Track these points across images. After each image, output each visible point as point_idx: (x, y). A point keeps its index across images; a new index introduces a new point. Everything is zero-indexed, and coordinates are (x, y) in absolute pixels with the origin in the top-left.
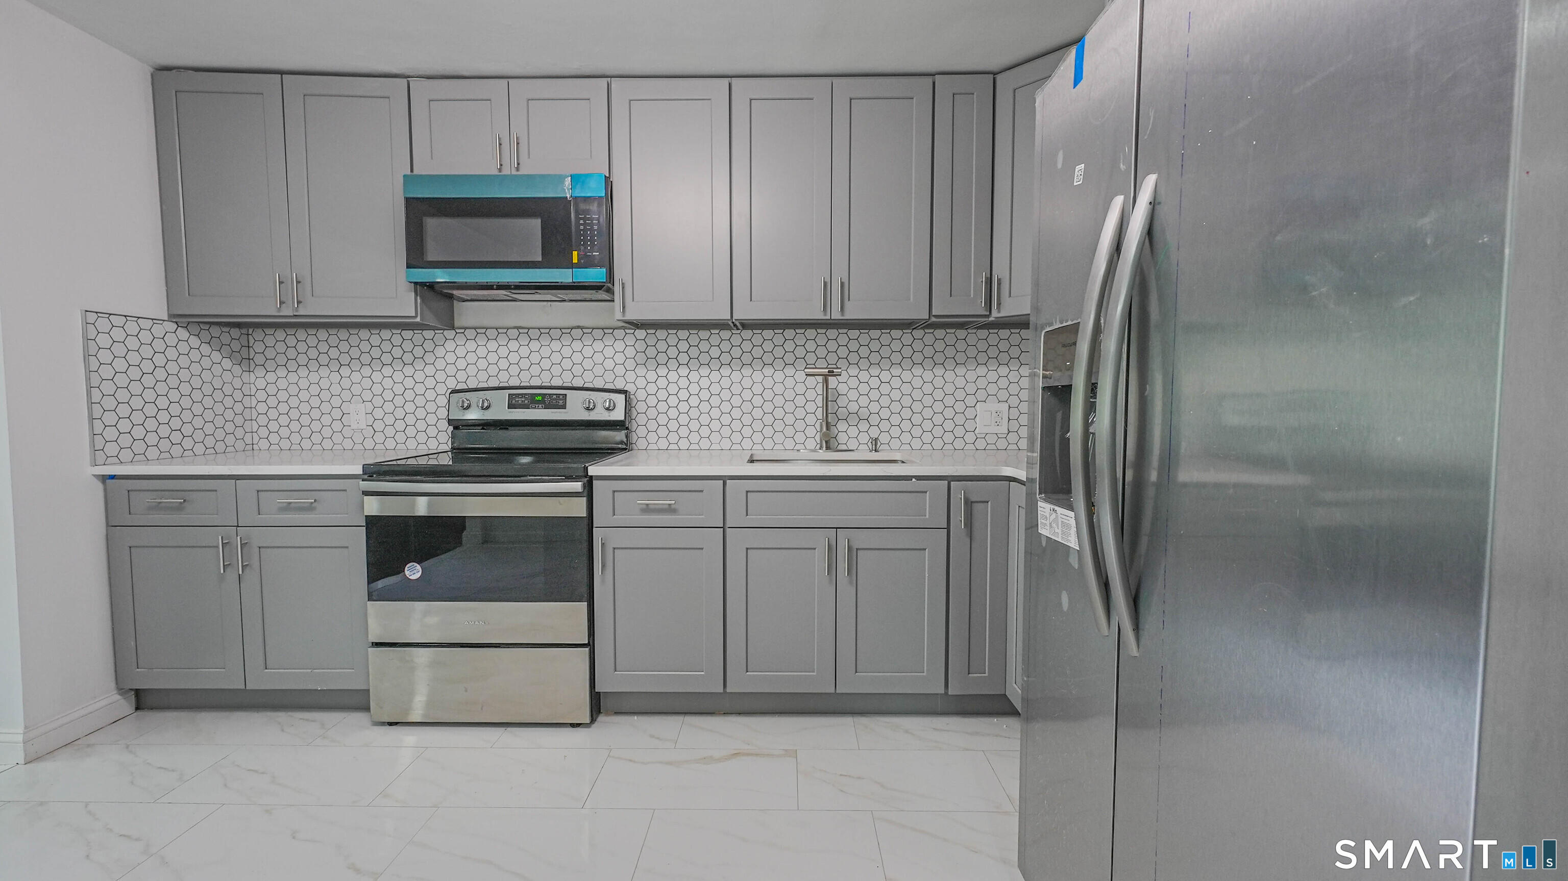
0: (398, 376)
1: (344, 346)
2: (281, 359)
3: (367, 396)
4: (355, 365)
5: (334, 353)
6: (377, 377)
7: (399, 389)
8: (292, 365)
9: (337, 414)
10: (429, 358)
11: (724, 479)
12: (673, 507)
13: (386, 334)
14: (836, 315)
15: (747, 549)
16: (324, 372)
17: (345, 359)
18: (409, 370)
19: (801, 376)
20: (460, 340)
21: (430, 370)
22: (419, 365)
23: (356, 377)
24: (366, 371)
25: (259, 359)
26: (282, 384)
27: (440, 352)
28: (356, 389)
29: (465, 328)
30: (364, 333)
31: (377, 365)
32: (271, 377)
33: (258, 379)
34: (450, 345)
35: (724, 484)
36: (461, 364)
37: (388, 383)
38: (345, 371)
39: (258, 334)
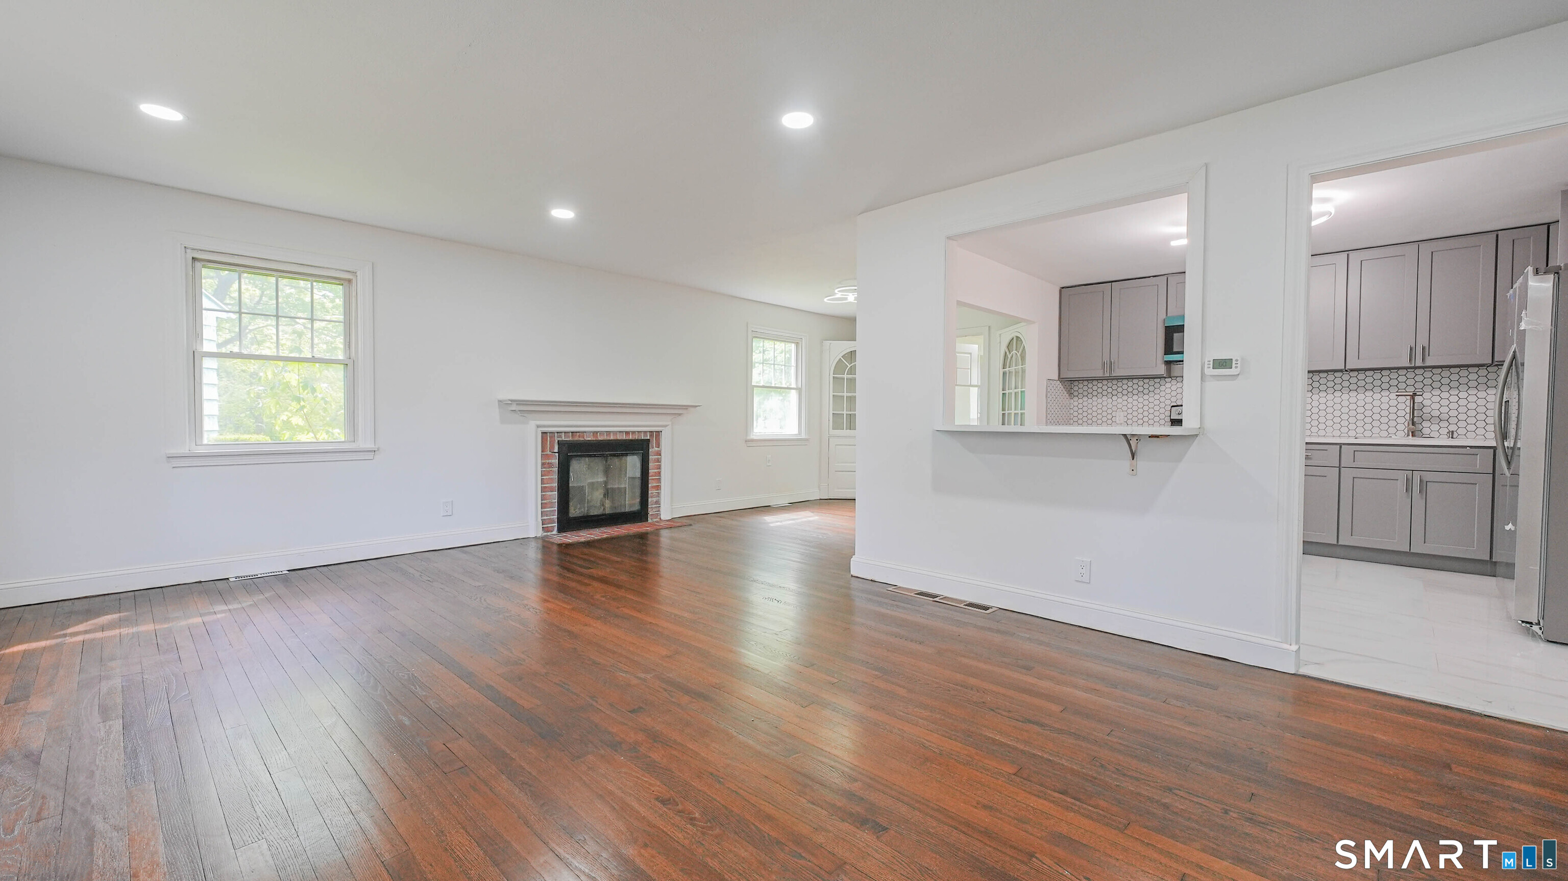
0: (1141, 400)
1: (1115, 387)
2: (1085, 393)
3: (1125, 408)
4: (1120, 395)
5: (1110, 390)
6: (1130, 400)
7: (1140, 405)
8: (1090, 396)
9: (1110, 417)
10: (1157, 391)
11: (1341, 445)
12: (1309, 456)
13: (1135, 381)
14: (1419, 363)
15: (1354, 478)
16: (1105, 398)
17: (1115, 393)
18: (1146, 397)
19: (1393, 396)
20: (1174, 382)
21: (1157, 397)
22: (1151, 394)
23: (1120, 400)
24: (1125, 398)
25: (1076, 394)
26: (1085, 404)
27: (1163, 388)
28: (1120, 406)
29: (1177, 377)
30: (1125, 381)
31: (1130, 395)
32: (1080, 401)
33: (1075, 402)
34: (1168, 385)
35: (1341, 447)
36: (1174, 393)
37: (1135, 403)
38: (1115, 398)
39: (1076, 383)
